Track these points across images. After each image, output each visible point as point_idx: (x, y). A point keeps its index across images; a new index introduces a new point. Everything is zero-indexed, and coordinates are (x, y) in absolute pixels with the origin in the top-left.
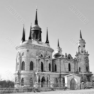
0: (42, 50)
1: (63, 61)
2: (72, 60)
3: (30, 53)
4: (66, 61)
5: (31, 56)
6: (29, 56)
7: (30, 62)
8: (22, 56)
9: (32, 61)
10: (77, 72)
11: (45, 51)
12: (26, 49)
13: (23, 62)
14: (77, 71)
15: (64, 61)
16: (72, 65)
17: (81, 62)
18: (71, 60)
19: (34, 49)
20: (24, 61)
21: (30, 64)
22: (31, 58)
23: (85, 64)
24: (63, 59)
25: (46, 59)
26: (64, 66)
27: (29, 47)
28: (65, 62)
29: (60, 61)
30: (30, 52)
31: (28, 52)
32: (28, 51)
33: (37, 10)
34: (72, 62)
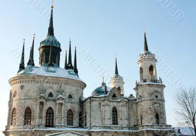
0: (51, 83)
1: (98, 103)
2: (122, 99)
3: (25, 92)
4: (104, 104)
5: (26, 97)
6: (24, 98)
7: (25, 108)
8: (14, 99)
9: (29, 107)
10: (135, 126)
11: (58, 84)
12: (19, 83)
13: (14, 109)
14: (136, 124)
15: (100, 104)
16: (121, 112)
17: (143, 103)
18: (119, 100)
19: (33, 83)
20: (16, 108)
21: (25, 112)
22: (27, 101)
23: (152, 107)
24: (97, 99)
25: (58, 102)
26: (99, 113)
27: (25, 80)
28: (102, 104)
29: (90, 103)
30: (26, 89)
31: (22, 89)
32: (22, 87)
33: (52, 7)
34: (121, 104)
